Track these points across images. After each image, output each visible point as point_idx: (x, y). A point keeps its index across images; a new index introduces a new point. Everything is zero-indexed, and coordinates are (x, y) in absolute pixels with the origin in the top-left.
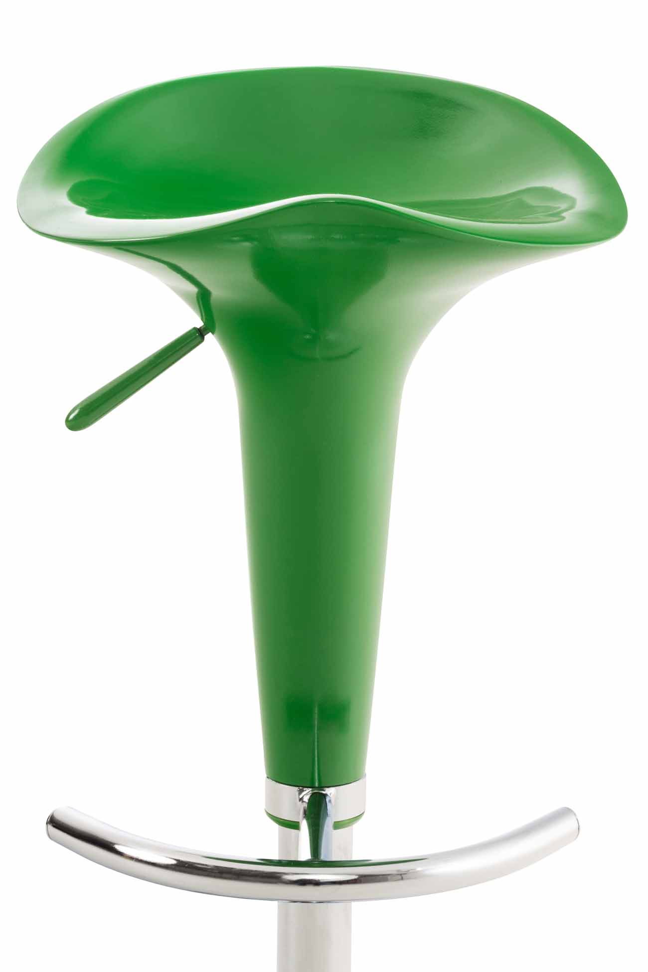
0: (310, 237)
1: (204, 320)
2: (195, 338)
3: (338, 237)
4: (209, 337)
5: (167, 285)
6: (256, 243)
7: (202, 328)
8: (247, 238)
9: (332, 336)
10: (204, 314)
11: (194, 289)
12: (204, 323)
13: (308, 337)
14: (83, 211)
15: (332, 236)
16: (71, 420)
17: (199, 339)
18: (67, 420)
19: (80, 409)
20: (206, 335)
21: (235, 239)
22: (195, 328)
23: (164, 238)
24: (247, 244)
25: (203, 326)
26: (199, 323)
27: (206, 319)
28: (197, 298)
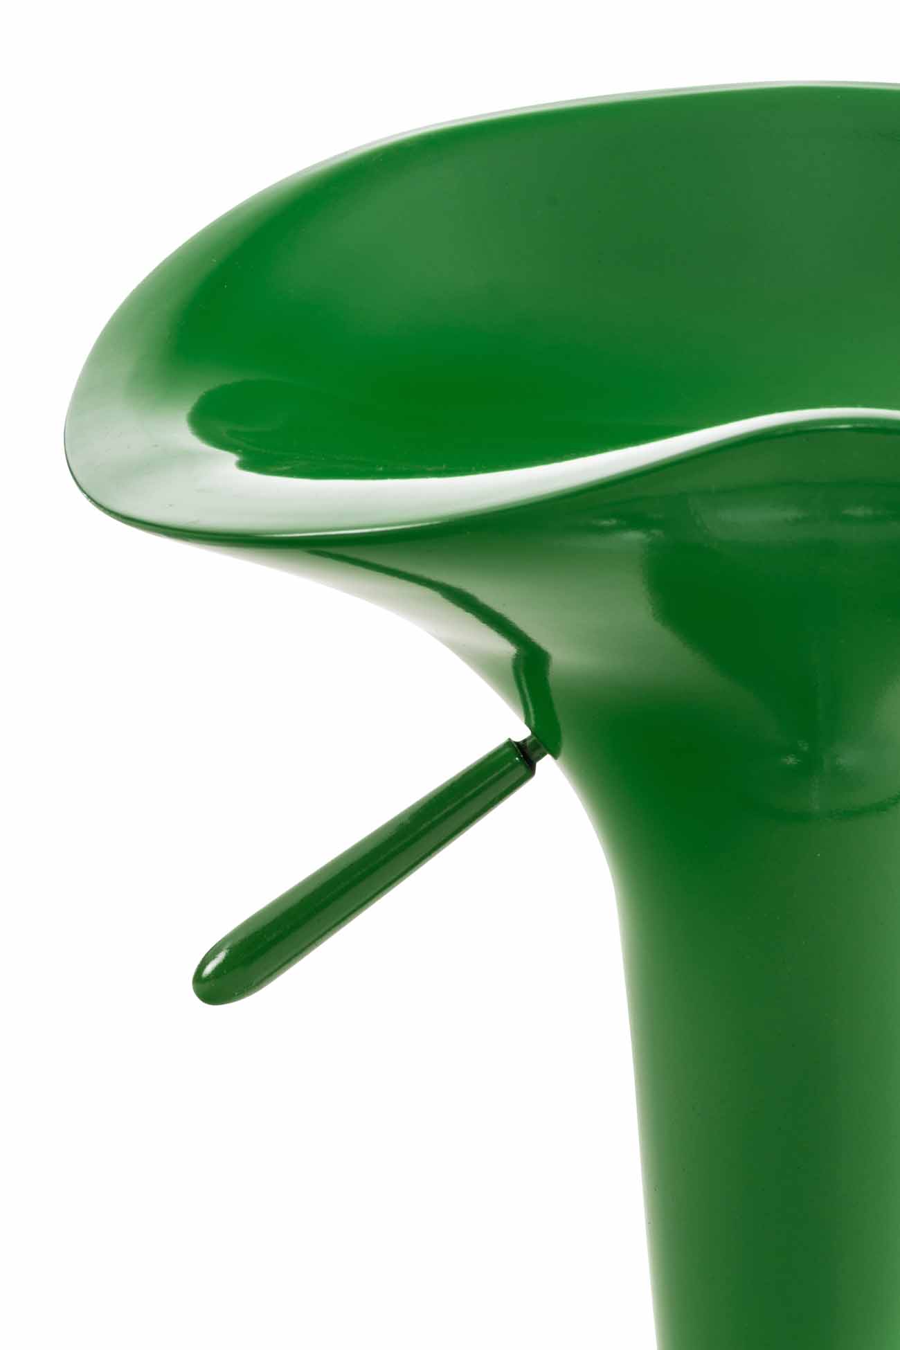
0: (791, 513)
1: (533, 722)
2: (512, 768)
3: (860, 512)
4: (547, 766)
5: (441, 640)
6: (656, 532)
7: (528, 742)
8: (635, 521)
9: (850, 758)
10: (531, 710)
11: (505, 649)
12: (533, 733)
13: (791, 760)
14: (229, 460)
15: (846, 512)
16: (209, 978)
17: (522, 770)
18: (198, 979)
19: (230, 949)
20: (539, 758)
21: (605, 523)
22: (510, 743)
23: (431, 525)
24: (635, 536)
25: (530, 738)
26: (521, 732)
27: (536, 719)
28: (516, 668)
